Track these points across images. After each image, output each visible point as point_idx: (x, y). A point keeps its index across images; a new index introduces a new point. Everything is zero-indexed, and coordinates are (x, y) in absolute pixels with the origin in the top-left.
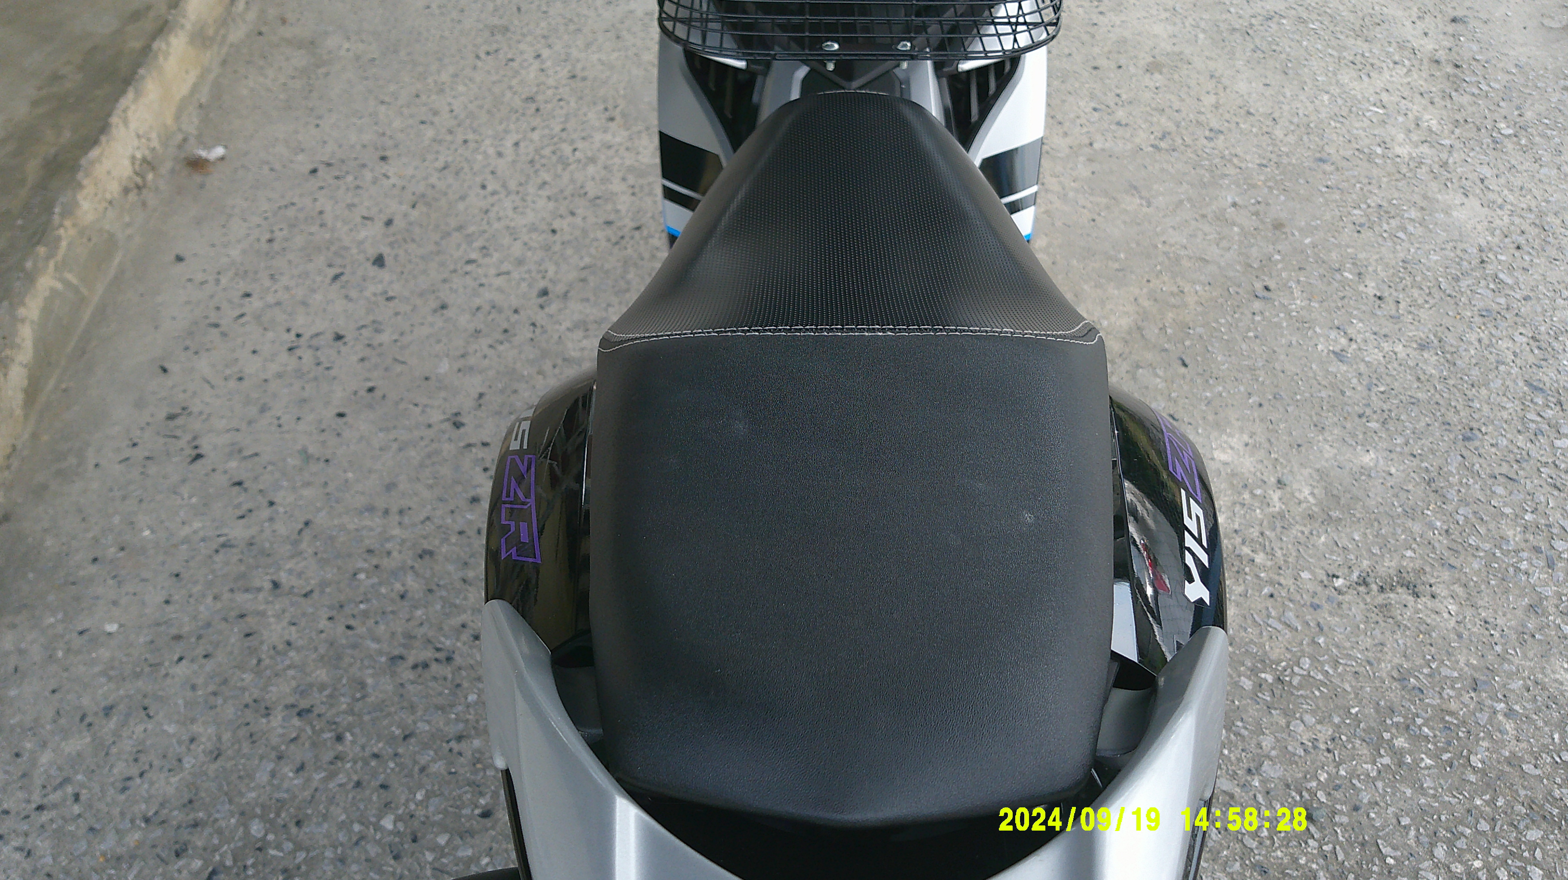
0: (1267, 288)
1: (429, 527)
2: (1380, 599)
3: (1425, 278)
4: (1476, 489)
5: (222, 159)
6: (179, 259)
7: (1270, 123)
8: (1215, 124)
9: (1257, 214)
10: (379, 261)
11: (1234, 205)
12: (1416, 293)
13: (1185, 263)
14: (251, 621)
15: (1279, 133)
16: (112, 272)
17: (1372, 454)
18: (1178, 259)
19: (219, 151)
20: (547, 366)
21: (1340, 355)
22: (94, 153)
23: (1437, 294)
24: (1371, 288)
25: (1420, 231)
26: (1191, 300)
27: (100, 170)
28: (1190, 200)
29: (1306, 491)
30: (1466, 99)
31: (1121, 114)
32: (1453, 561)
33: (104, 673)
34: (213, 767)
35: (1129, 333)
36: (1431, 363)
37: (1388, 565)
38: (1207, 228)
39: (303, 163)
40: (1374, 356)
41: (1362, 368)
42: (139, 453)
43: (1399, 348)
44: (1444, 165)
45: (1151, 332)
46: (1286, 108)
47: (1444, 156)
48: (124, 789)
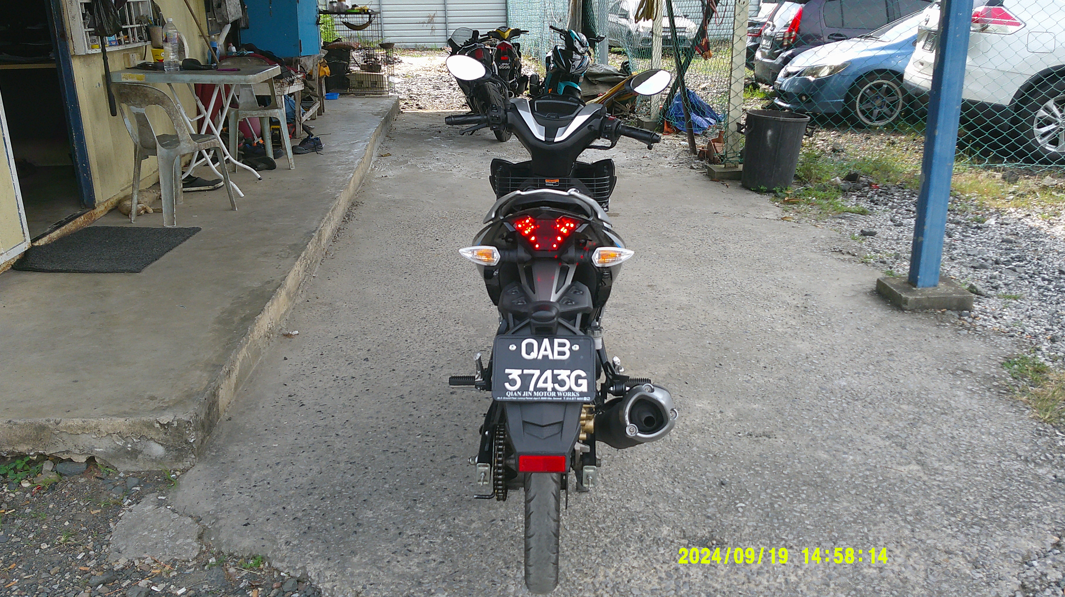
0: (720, 365)
1: (394, 421)
2: (756, 439)
3: (784, 362)
4: (796, 413)
5: (298, 334)
6: (285, 359)
7: (726, 322)
8: (704, 323)
9: (718, 346)
10: (366, 359)
11: (710, 343)
12: (779, 366)
13: (689, 358)
14: (329, 443)
15: (729, 325)
16: (259, 361)
17: (757, 405)
18: (686, 357)
19: (297, 332)
20: (436, 384)
21: (747, 382)
22: (259, 316)
23: (787, 366)
24: (762, 365)
25: (783, 350)
26: (690, 367)
27: (261, 322)
28: (692, 342)
29: (731, 414)
30: (808, 317)
31: (666, 321)
32: (784, 429)
33: (274, 456)
34: (319, 476)
35: (666, 375)
36: (783, 383)
37: (760, 431)
38: (698, 349)
39: (332, 335)
40: (761, 381)
41: (756, 384)
42: (279, 404)
43: (771, 380)
44: (796, 333)
45: (675, 375)
46: (733, 319)
47: (796, 331)
48: (286, 482)
